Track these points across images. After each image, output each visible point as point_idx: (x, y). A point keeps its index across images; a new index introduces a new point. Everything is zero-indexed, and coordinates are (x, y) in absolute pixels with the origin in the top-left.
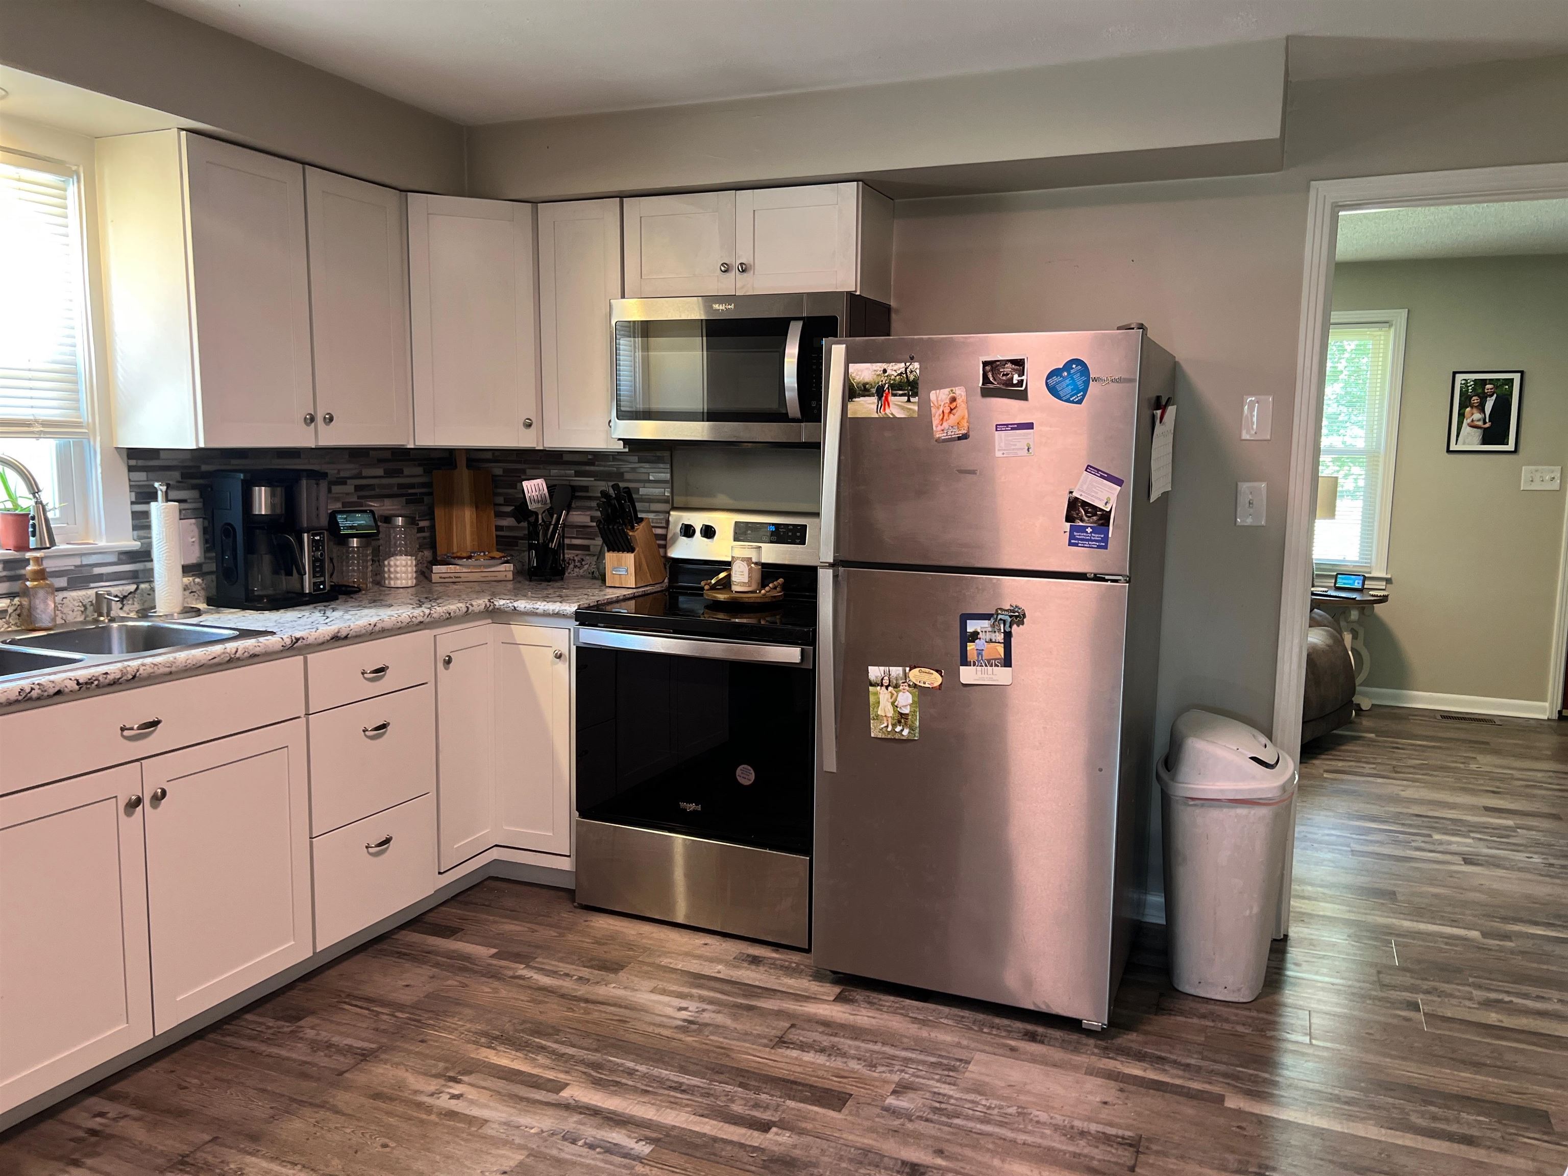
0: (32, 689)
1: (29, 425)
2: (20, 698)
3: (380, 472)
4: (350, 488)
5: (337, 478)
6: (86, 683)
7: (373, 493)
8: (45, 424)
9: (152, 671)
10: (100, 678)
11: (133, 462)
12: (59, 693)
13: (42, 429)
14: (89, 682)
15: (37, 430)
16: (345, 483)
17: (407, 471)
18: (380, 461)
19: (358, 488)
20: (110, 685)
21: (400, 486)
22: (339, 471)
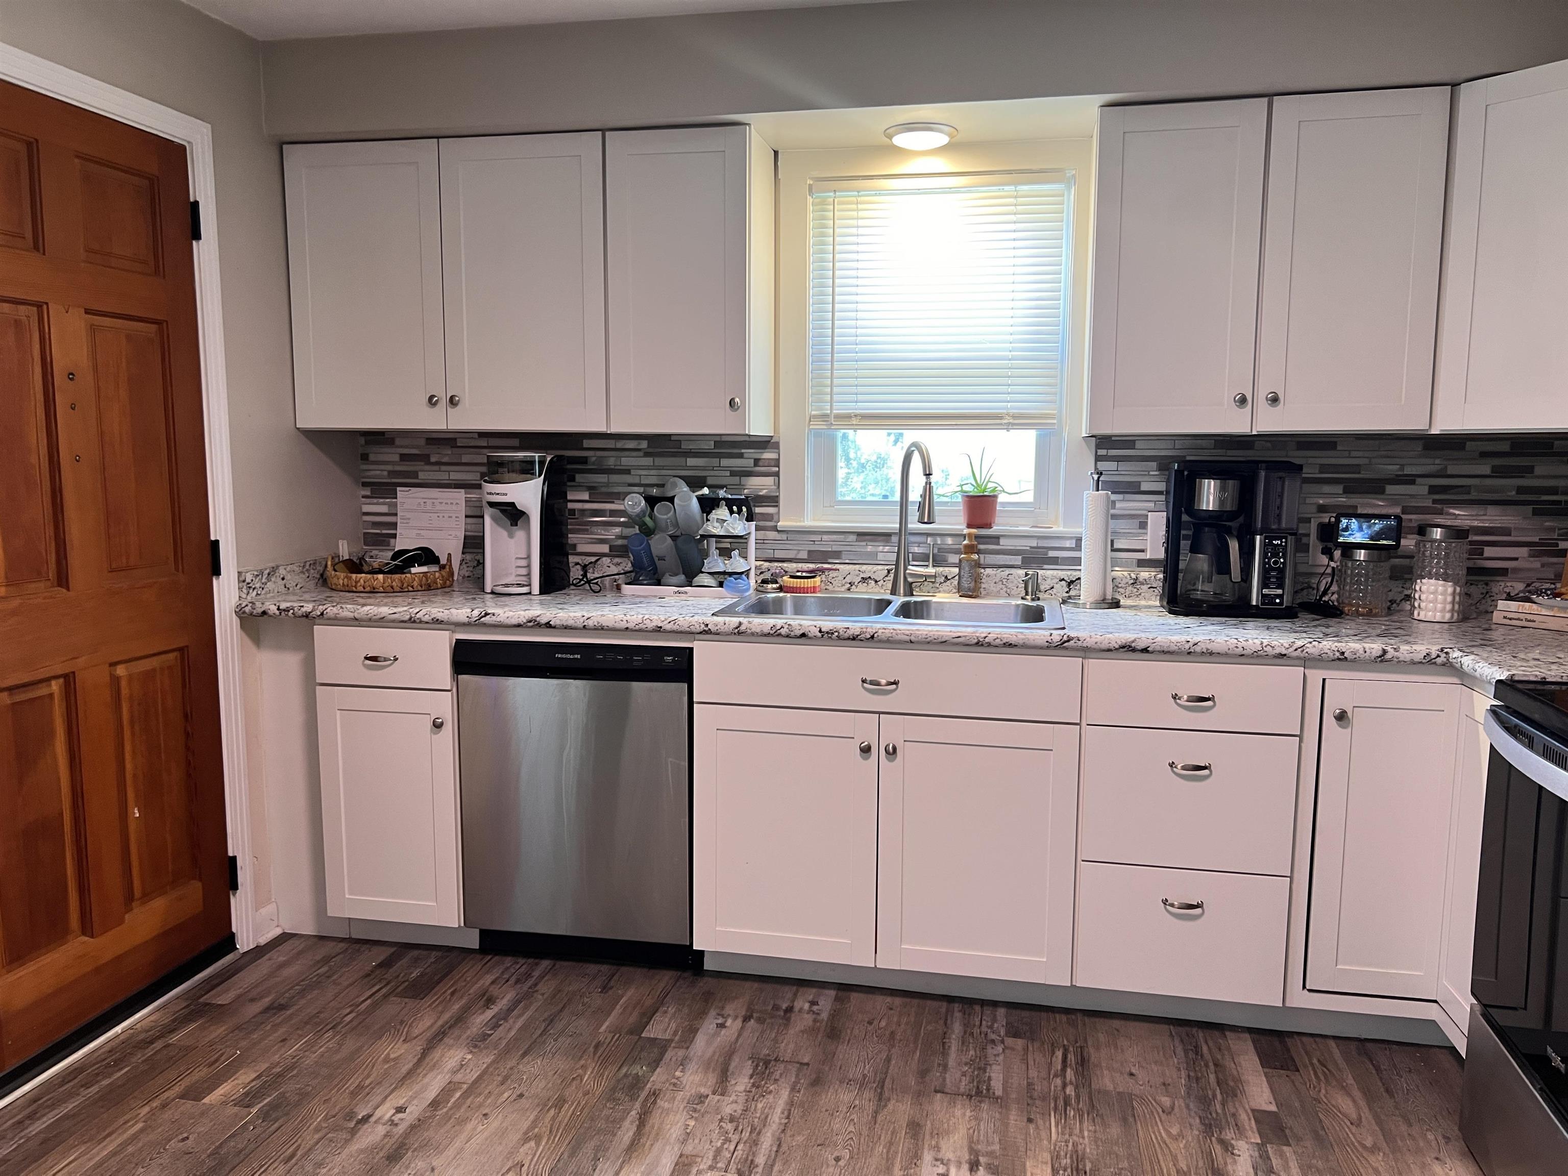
0: (782, 627)
1: (1001, 418)
2: (772, 632)
3: (1486, 469)
4: (1420, 488)
5: (1397, 475)
6: (827, 633)
7: (1466, 497)
8: (1014, 417)
9: (890, 635)
10: (840, 631)
11: (1102, 452)
12: (803, 635)
13: (1011, 421)
14: (830, 633)
15: (1006, 421)
16: (1413, 482)
17: (1538, 471)
18: (1484, 455)
19: (1433, 490)
20: (849, 639)
21: (1520, 490)
22: (1402, 466)
